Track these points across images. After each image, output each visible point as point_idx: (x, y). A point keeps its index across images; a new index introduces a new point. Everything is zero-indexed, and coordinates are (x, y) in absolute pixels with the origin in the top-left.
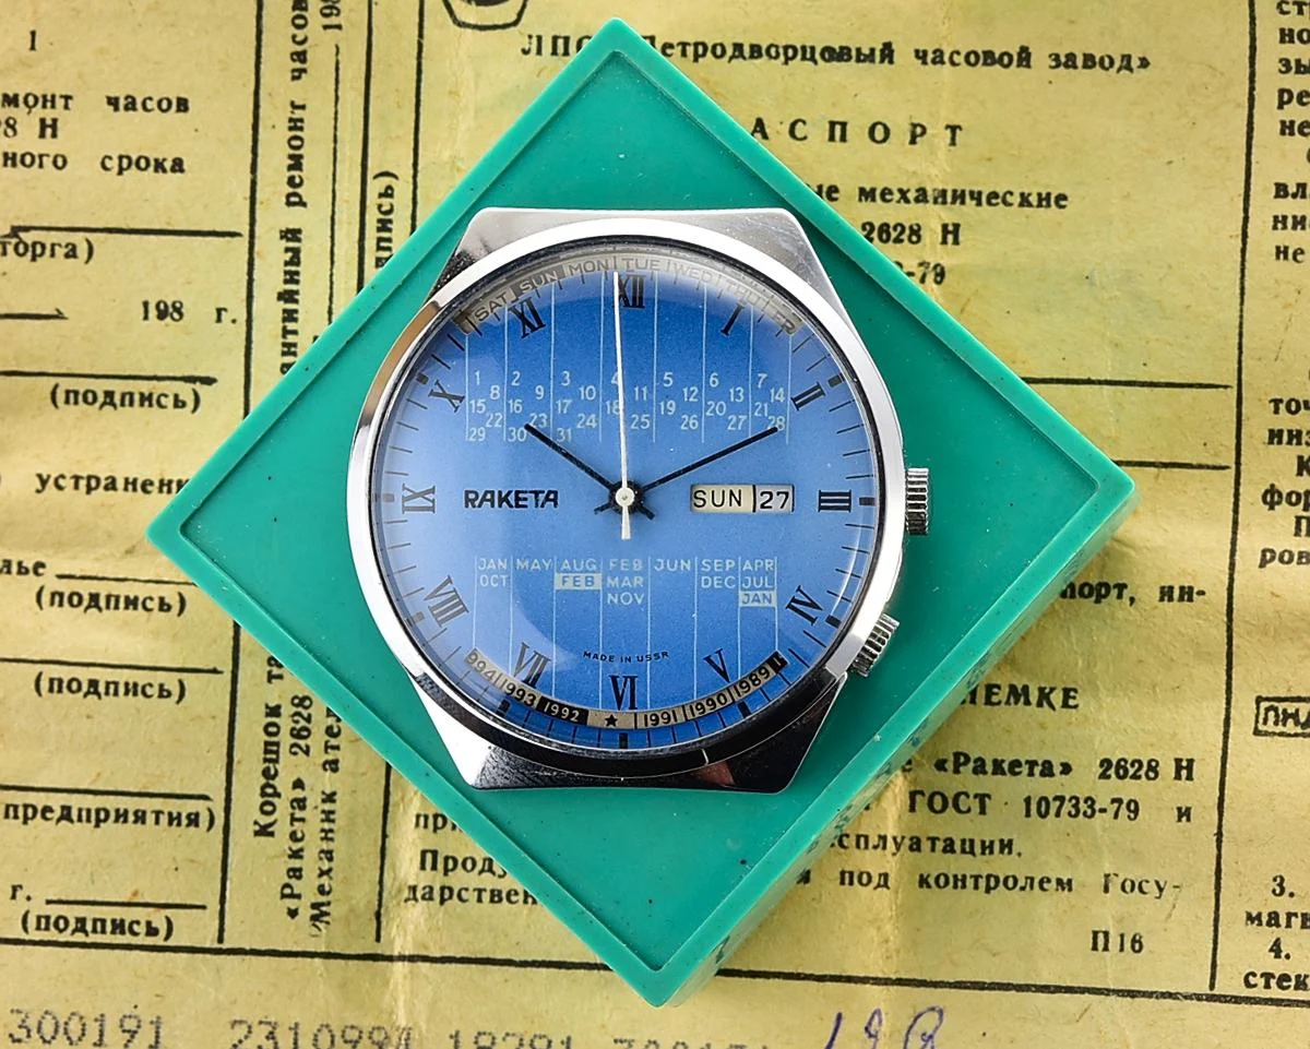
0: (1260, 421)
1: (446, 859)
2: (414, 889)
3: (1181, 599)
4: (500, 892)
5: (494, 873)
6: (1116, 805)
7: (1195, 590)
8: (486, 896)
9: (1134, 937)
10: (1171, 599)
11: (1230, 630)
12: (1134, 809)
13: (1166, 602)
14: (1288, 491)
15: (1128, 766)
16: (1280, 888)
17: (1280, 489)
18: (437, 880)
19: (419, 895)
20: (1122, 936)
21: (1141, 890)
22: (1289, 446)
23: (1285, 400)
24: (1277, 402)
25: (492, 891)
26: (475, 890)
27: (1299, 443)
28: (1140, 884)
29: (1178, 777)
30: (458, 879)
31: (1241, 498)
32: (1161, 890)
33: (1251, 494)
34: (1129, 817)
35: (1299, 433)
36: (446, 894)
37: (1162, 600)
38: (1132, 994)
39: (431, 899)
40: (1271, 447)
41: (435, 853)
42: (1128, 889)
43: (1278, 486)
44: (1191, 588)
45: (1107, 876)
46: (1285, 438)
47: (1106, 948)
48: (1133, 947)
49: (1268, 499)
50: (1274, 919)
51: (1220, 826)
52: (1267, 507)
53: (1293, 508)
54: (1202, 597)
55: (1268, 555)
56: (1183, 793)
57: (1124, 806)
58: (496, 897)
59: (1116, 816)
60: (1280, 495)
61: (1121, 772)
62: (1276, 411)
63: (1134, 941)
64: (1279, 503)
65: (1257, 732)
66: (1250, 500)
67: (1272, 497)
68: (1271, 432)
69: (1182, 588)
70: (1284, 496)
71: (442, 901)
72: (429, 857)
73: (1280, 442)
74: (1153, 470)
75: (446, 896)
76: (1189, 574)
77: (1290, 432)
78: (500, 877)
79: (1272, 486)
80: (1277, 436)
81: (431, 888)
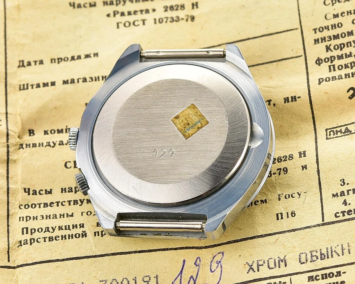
0: (310, 37)
1: (31, 230)
2: (21, 242)
3: (292, 101)
4: (52, 237)
5: (50, 232)
6: (279, 171)
7: (297, 97)
8: (47, 240)
9: (292, 212)
10: (288, 102)
11: (312, 108)
12: (286, 170)
13: (287, 103)
14: (324, 58)
15: (282, 158)
16: (343, 183)
17: (321, 58)
18: (28, 237)
19: (22, 244)
20: (287, 213)
21: (292, 197)
22: (322, 43)
23: (318, 28)
24: (315, 30)
25: (49, 237)
26: (43, 238)
27: (325, 41)
28: (292, 195)
29: (300, 157)
30: (36, 235)
31: (308, 64)
32: (299, 195)
33: (311, 62)
34: (284, 173)
35: (325, 38)
36: (32, 241)
37: (285, 102)
38: (294, 230)
39: (27, 244)
40: (316, 45)
41: (27, 228)
42: (287, 197)
43: (321, 57)
44: (295, 97)
45: (279, 195)
46: (320, 41)
47: (282, 218)
48: (292, 216)
49: (318, 62)
50: (342, 194)
51: (318, 168)
52: (318, 65)
53: (327, 63)
54: (300, 99)
55: (321, 80)
56: (303, 161)
57: (282, 170)
58: (51, 239)
59: (279, 174)
60: (322, 60)
61: (280, 160)
62: (316, 33)
63: (292, 213)
64: (322, 63)
65: (327, 139)
66: (312, 64)
67: (319, 62)
68: (315, 40)
69: (292, 97)
70: (323, 60)
71: (31, 244)
72: (25, 230)
73: (318, 43)
74: (276, 63)
75: (32, 242)
76: (294, 92)
77: (321, 38)
78: (52, 232)
79: (318, 58)
80: (317, 41)
81: (27, 240)
